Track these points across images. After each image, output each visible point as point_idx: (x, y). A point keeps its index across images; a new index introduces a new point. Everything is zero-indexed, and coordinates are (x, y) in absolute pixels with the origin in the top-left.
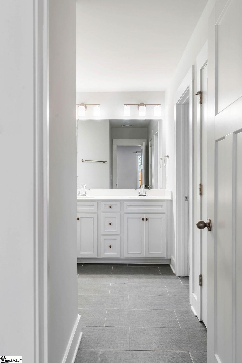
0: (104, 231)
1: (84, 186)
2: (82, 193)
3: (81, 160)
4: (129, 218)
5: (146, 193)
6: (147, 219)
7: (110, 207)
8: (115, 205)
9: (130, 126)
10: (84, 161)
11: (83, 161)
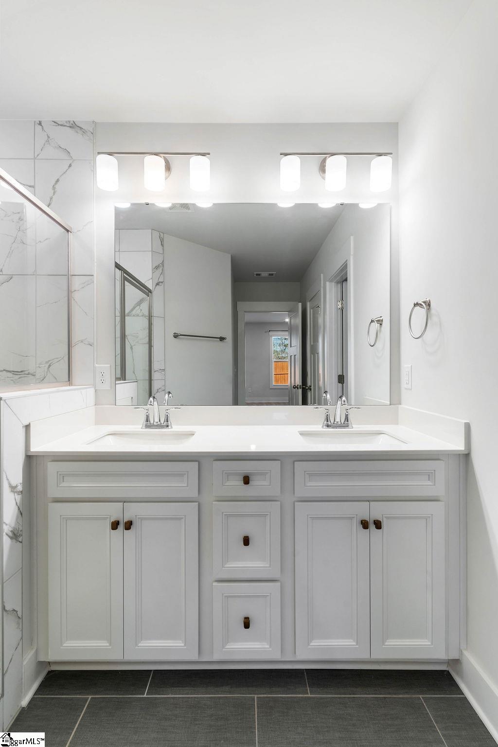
0: (223, 567)
1: (167, 396)
2: (157, 420)
3: (172, 335)
4: (313, 518)
5: (347, 418)
6: (378, 525)
7: (246, 480)
8: (263, 474)
9: (270, 274)
10: (178, 336)
11: (176, 336)
